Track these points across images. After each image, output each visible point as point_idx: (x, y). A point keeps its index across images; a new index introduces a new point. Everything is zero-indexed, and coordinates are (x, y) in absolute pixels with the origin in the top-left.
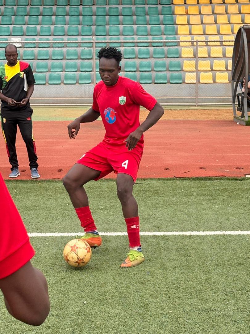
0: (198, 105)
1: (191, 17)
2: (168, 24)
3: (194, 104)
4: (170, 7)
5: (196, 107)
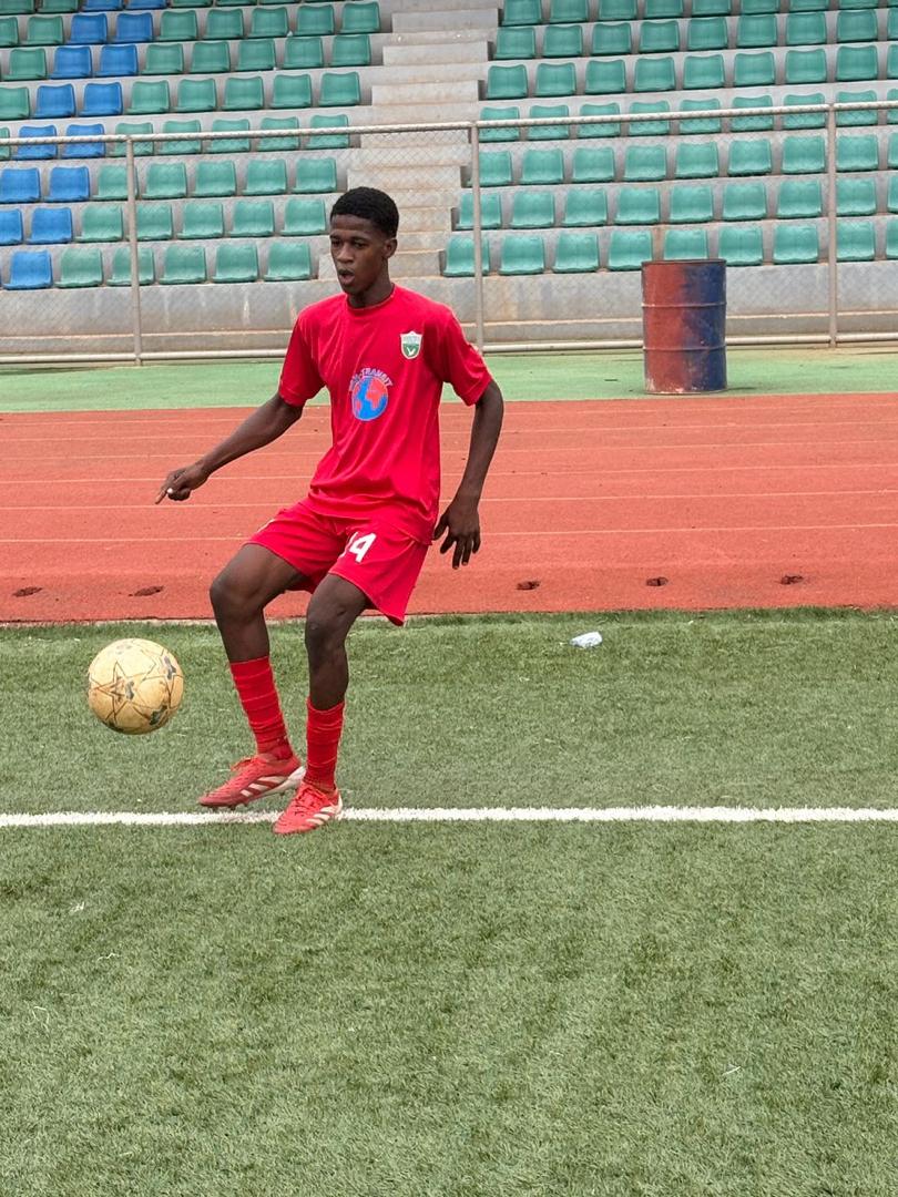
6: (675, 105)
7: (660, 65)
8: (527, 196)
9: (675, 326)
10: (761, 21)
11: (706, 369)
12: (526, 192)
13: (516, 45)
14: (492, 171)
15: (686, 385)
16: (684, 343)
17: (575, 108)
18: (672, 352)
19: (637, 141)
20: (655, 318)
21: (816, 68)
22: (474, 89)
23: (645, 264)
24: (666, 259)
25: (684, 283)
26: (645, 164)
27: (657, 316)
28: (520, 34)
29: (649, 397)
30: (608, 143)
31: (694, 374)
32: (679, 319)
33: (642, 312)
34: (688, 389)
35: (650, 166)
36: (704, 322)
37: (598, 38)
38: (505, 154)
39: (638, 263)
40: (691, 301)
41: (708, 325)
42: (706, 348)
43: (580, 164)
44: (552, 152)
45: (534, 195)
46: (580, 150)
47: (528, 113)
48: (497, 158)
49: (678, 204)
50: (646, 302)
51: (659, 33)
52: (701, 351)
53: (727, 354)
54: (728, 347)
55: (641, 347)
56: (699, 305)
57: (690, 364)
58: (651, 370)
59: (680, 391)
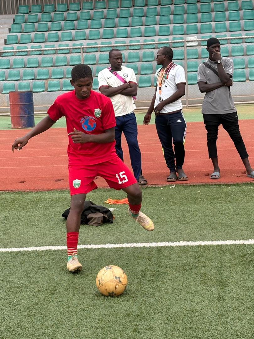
6: (57, 46)
7: (54, 34)
8: (12, 72)
9: (18, 109)
10: (84, 22)
11: (27, 121)
12: (12, 71)
13: (16, 29)
14: (4, 65)
15: (21, 126)
16: (20, 114)
17: (29, 47)
18: (17, 117)
19: (45, 56)
20: (13, 107)
21: (97, 35)
22: (3, 41)
23: (9, 92)
24: (19, 91)
25: (19, 97)
26: (47, 62)
27: (12, 107)
28: (18, 26)
29: (12, 129)
30: (37, 56)
31: (23, 123)
32: (19, 107)
33: (10, 105)
34: (22, 127)
35: (49, 63)
36: (25, 108)
37: (39, 27)
38: (8, 60)
39: (8, 92)
40: (21, 102)
41: (27, 109)
42: (26, 115)
43: (29, 62)
44: (21, 59)
45: (14, 71)
46: (29, 58)
47: (16, 48)
48: (6, 61)
49: (54, 73)
50: (10, 103)
51: (56, 26)
52: (25, 116)
53: (35, 117)
54: (35, 115)
55: (10, 115)
56: (24, 104)
57: (22, 120)
58: (13, 122)
59: (20, 127)
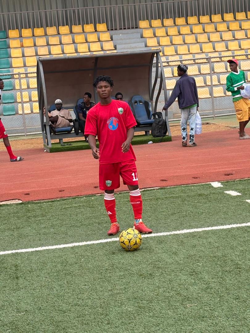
0: (27, 135)
1: (25, 49)
2: (2, 58)
3: (23, 134)
4: (5, 41)
5: (25, 136)
